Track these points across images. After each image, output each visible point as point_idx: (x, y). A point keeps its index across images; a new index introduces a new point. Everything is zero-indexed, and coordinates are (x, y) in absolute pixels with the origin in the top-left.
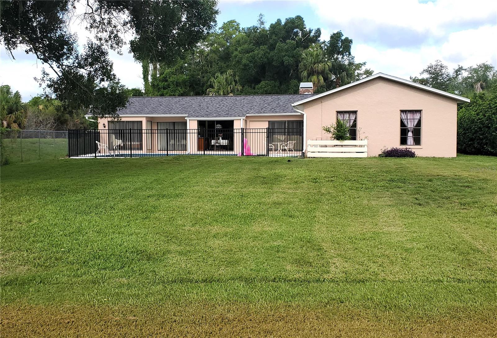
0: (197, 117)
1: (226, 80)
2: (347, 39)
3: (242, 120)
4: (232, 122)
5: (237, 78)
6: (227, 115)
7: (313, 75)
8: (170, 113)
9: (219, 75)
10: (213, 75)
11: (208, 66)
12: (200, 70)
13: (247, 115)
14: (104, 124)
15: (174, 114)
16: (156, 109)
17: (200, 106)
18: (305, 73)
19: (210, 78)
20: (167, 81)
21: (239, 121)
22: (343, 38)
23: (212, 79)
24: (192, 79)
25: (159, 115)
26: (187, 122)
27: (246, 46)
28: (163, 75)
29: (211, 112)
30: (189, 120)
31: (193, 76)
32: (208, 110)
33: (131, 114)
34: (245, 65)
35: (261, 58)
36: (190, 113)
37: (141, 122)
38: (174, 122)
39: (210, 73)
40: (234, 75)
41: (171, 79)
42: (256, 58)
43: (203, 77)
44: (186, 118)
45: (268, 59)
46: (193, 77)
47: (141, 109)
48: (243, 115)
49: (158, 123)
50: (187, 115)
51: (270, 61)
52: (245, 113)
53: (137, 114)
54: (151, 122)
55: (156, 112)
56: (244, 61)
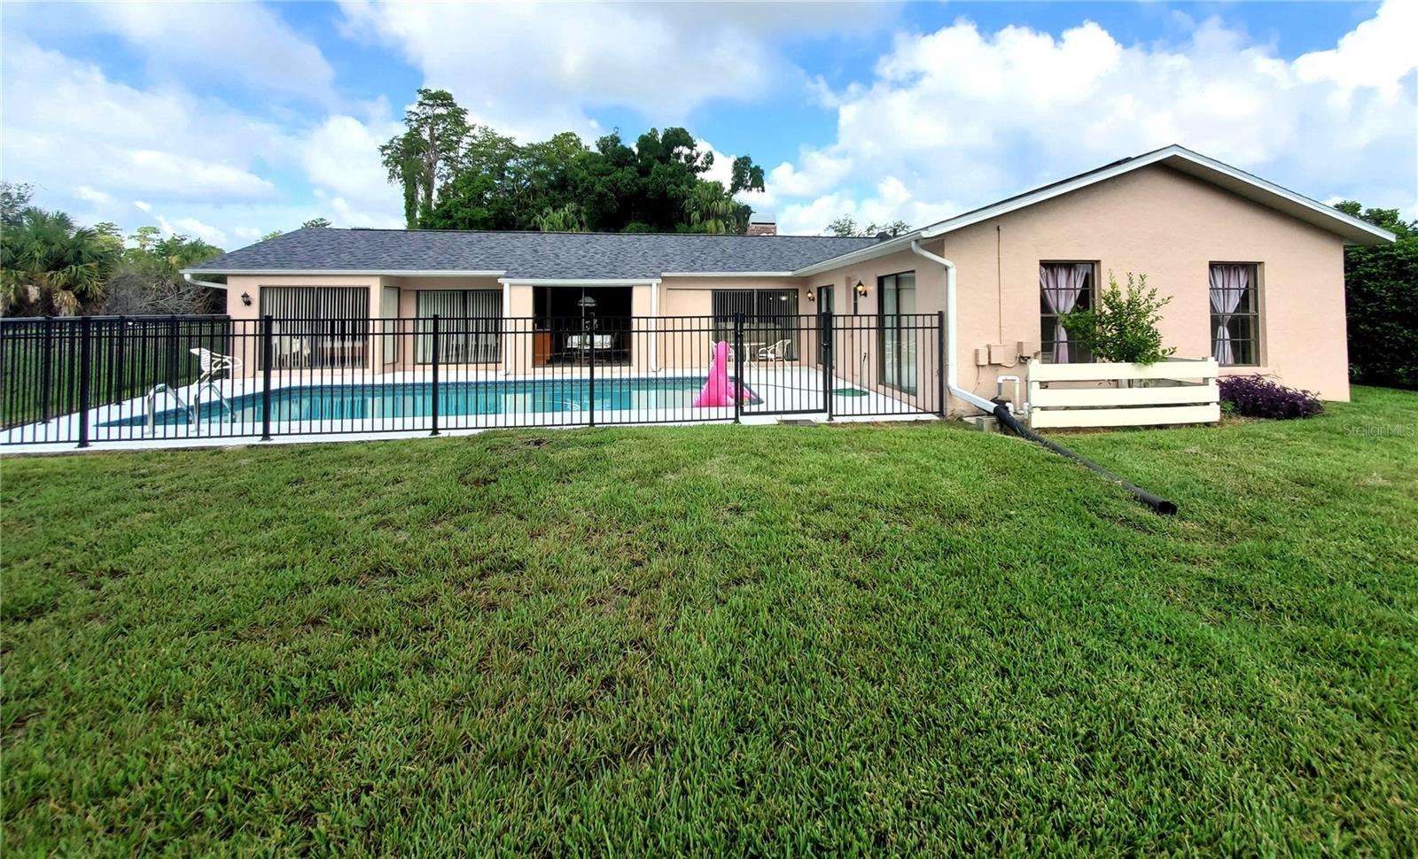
0: (531, 277)
1: (564, 221)
2: (757, 168)
3: (654, 285)
4: (627, 292)
5: (584, 218)
6: (613, 273)
7: (708, 219)
8: (454, 268)
9: (551, 210)
10: (540, 211)
11: (529, 197)
12: (514, 204)
13: (664, 274)
14: (245, 296)
15: (466, 269)
16: (414, 257)
17: (536, 251)
18: (696, 216)
19: (534, 215)
20: (450, 217)
21: (646, 289)
22: (753, 166)
23: (538, 218)
24: (500, 216)
25: (422, 273)
26: (502, 290)
27: (599, 165)
28: (445, 208)
29: (569, 266)
30: (511, 285)
31: (501, 211)
32: (558, 261)
33: (334, 268)
34: (601, 195)
35: (628, 184)
36: (511, 267)
37: (366, 290)
38: (465, 293)
39: (533, 207)
40: (578, 213)
41: (460, 215)
42: (619, 184)
43: (520, 215)
44: (500, 281)
45: (639, 188)
46: (501, 213)
47: (370, 256)
48: (655, 275)
49: (418, 292)
50: (503, 273)
51: (643, 191)
52: (658, 270)
53: (355, 268)
54: (399, 289)
55: (412, 265)
56: (599, 188)
